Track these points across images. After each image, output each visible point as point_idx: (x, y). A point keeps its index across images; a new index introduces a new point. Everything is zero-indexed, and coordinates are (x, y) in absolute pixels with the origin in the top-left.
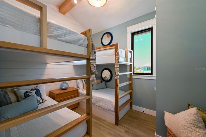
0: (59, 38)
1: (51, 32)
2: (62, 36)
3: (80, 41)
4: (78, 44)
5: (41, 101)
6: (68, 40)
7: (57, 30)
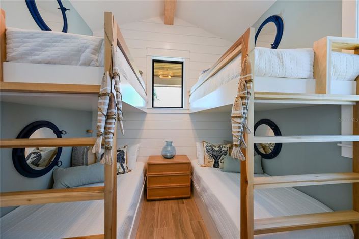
0: (30, 58)
1: (15, 49)
2: (36, 52)
3: (84, 54)
4: (81, 62)
5: (121, 171)
6: (49, 57)
7: (24, 42)
